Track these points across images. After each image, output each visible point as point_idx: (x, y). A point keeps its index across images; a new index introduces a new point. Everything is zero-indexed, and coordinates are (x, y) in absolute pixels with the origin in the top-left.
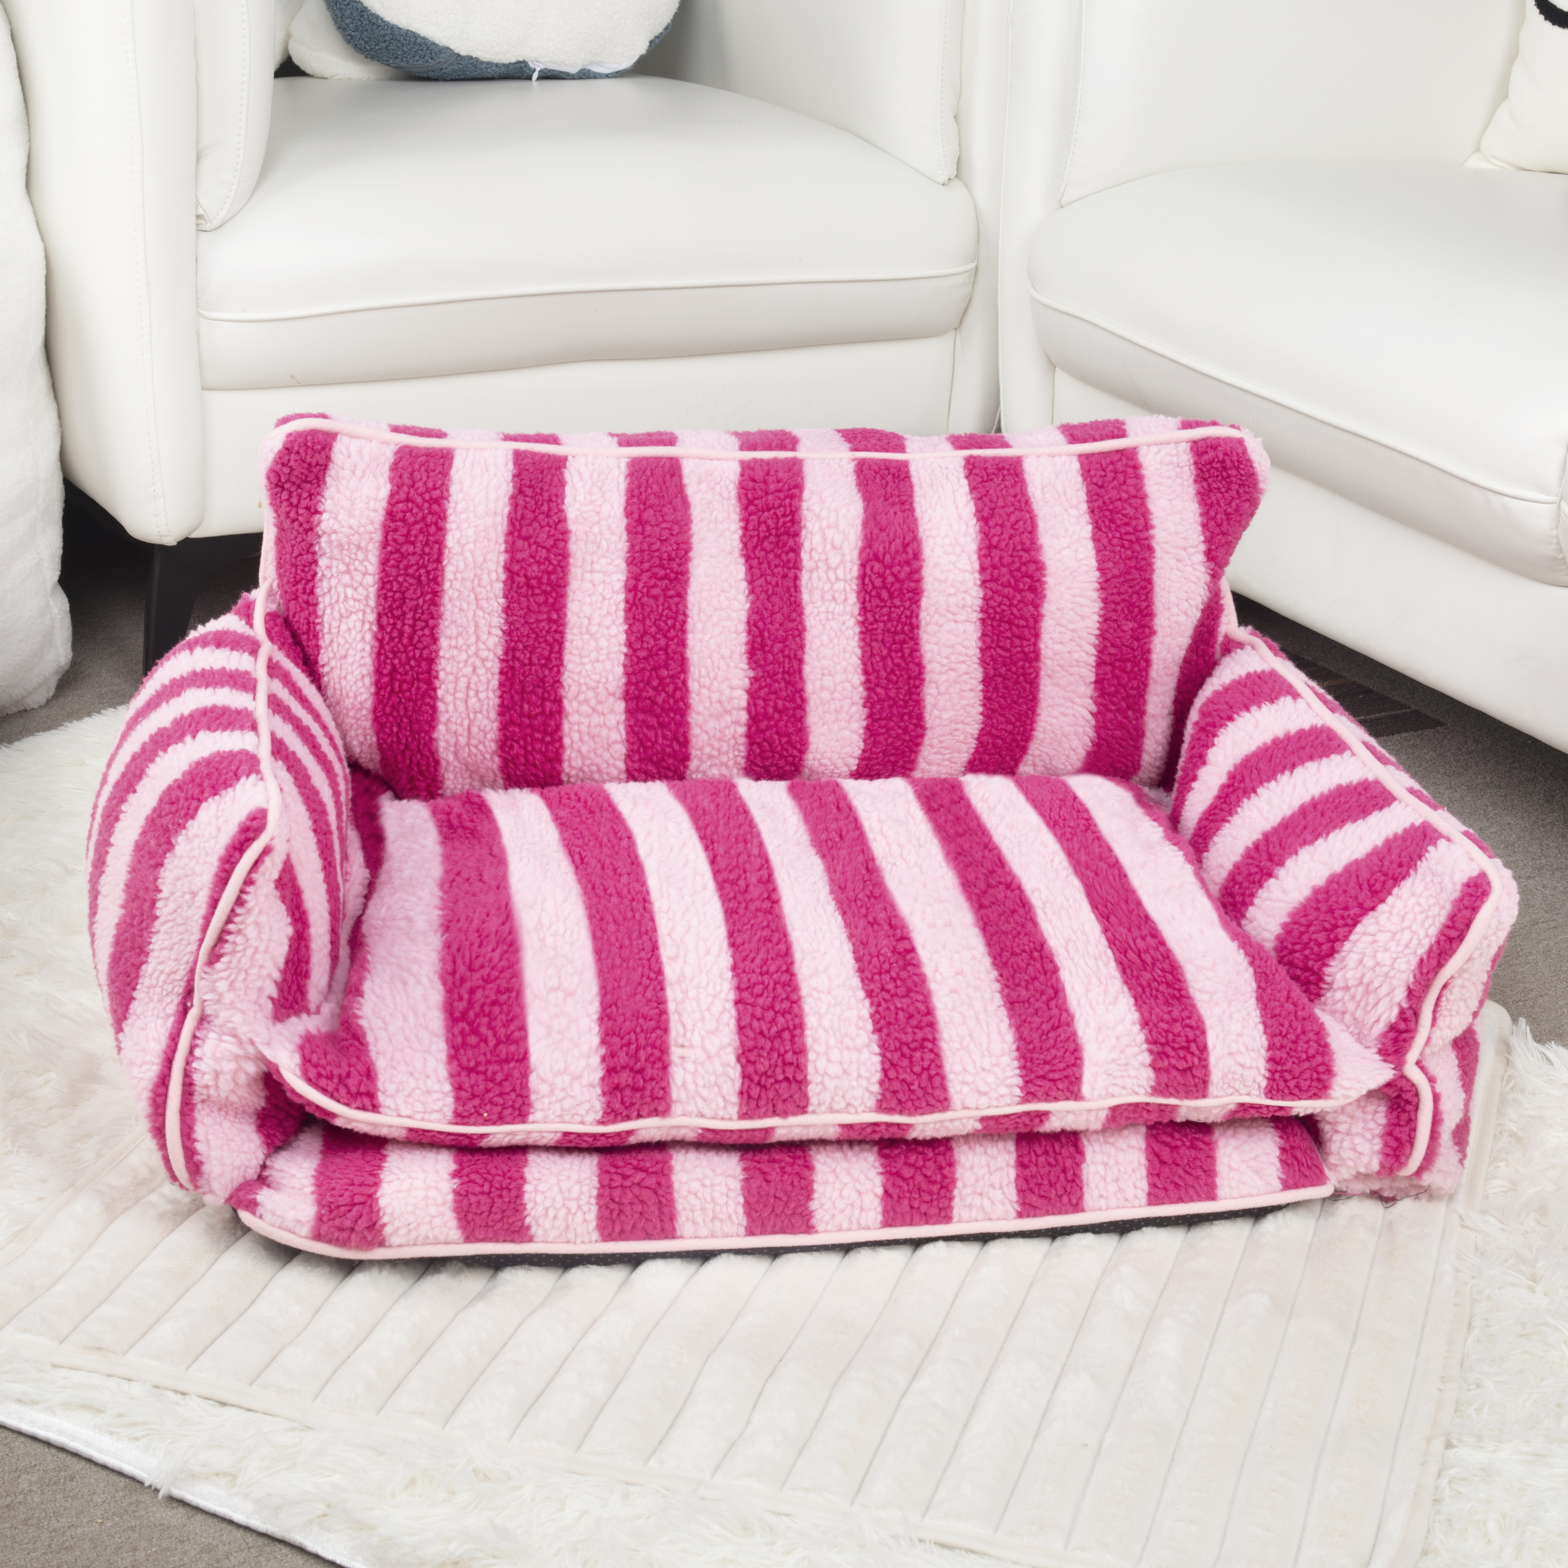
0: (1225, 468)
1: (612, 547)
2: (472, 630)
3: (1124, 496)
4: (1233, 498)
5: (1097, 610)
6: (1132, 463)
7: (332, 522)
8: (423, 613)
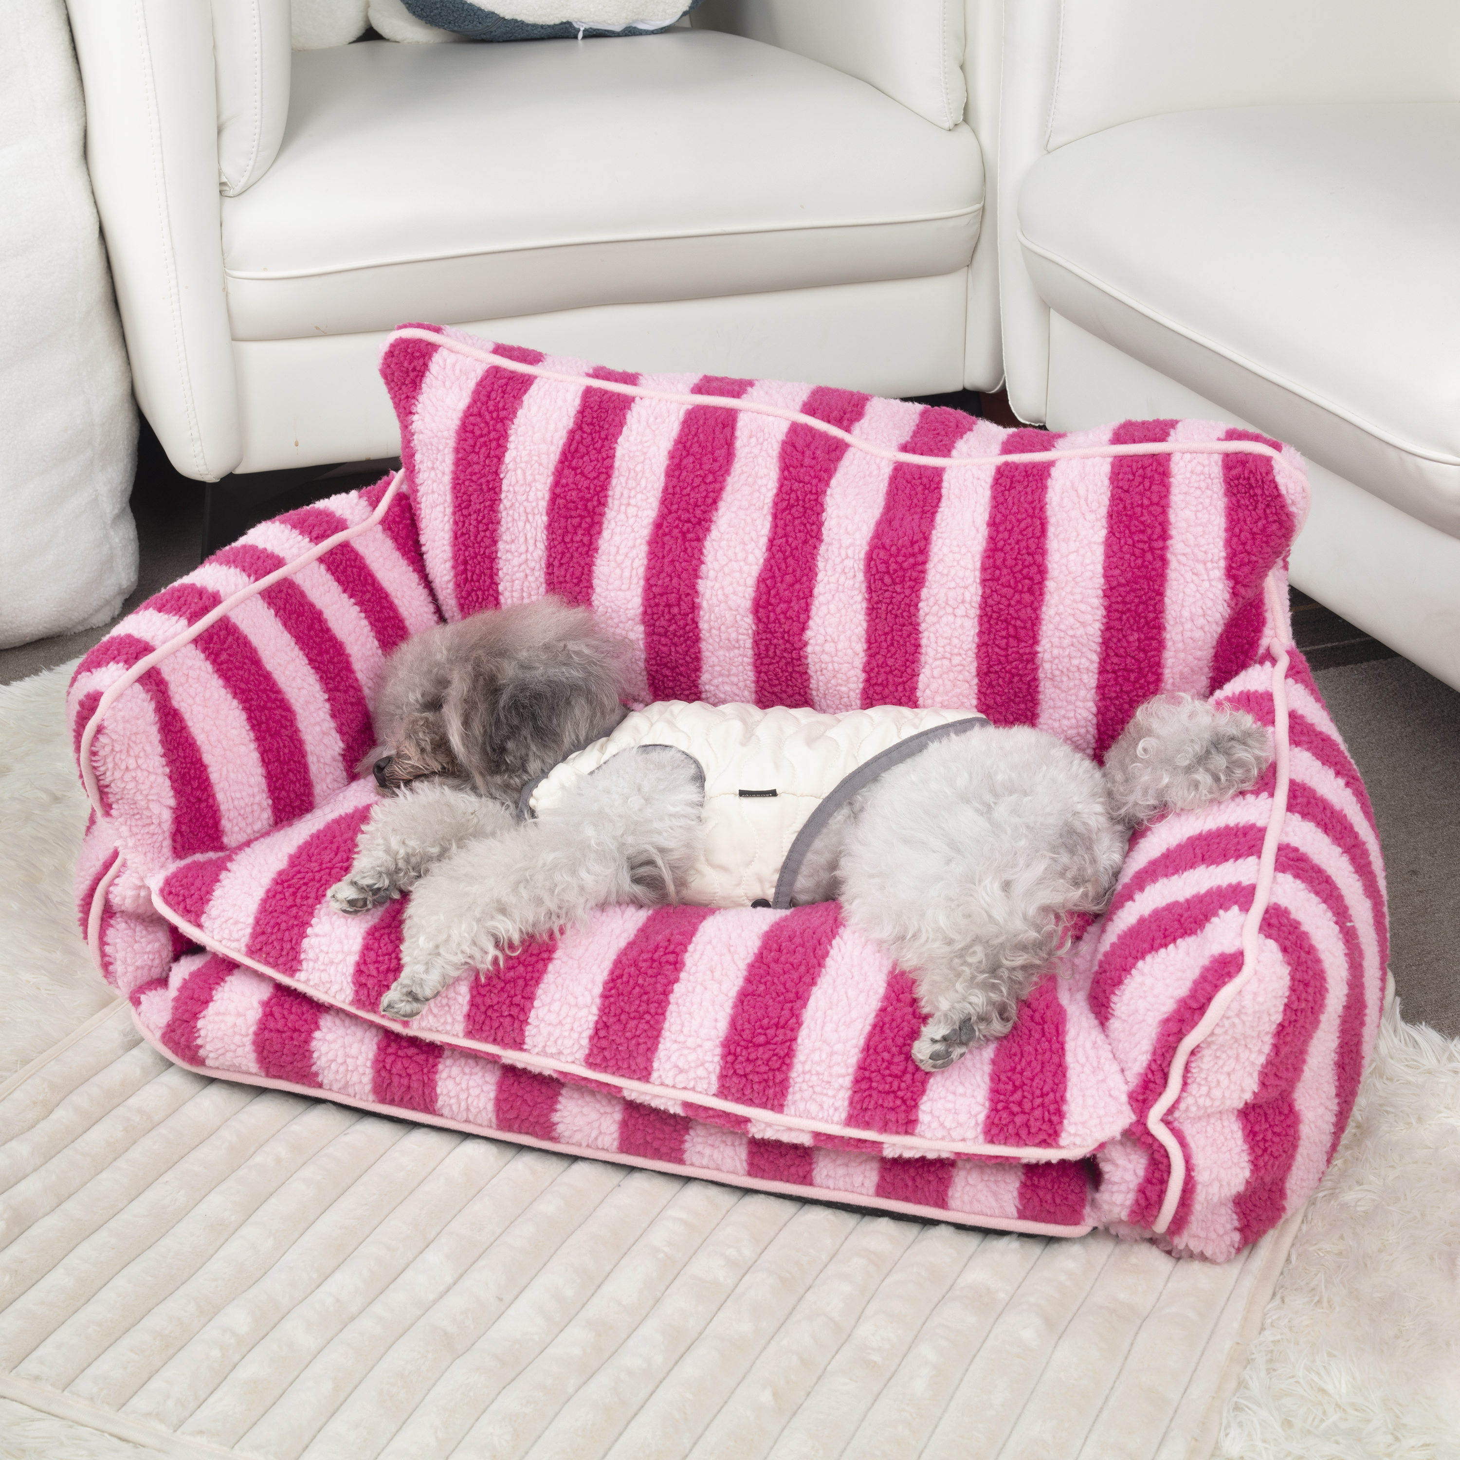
0: (1251, 487)
1: (650, 485)
2: (522, 540)
3: (1146, 502)
4: (1260, 518)
5: (1098, 617)
6: (1161, 469)
8: (484, 517)
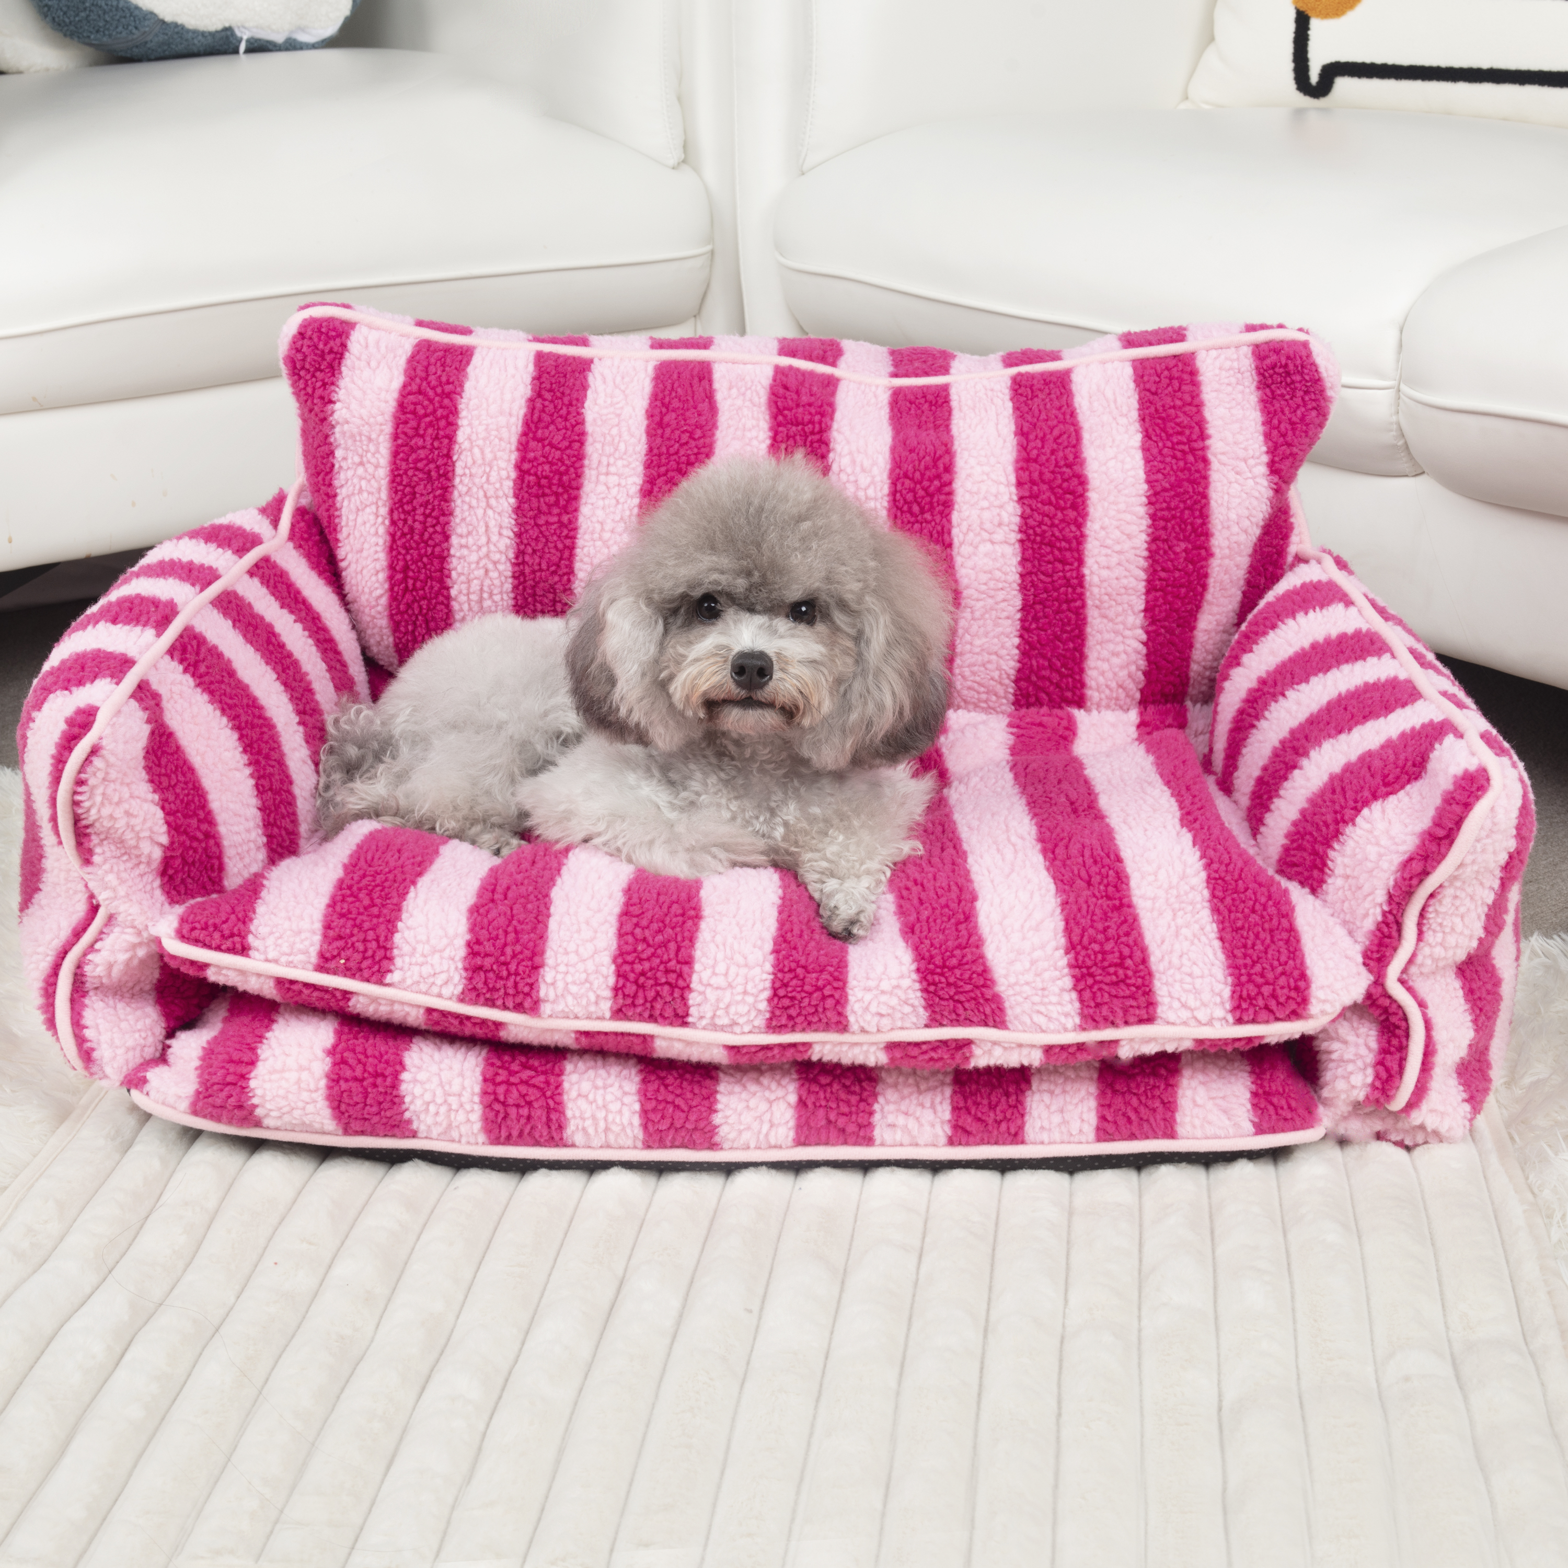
0: (1288, 374)
1: (630, 449)
2: (482, 530)
3: (1178, 403)
4: (1298, 406)
5: (1144, 528)
6: (1189, 369)
7: (344, 411)
8: (433, 510)
